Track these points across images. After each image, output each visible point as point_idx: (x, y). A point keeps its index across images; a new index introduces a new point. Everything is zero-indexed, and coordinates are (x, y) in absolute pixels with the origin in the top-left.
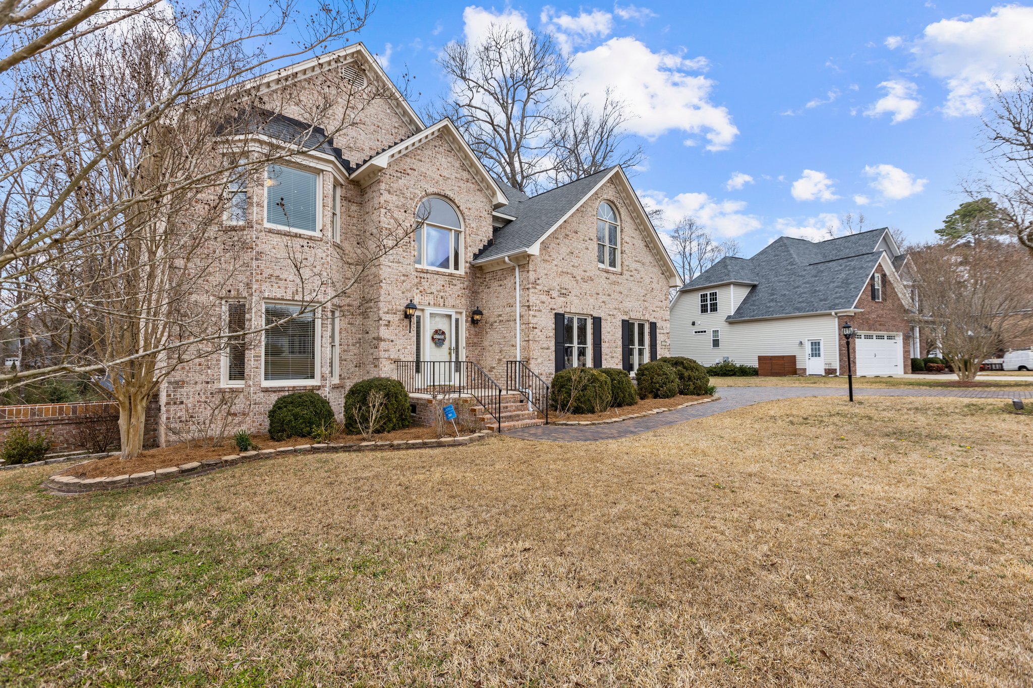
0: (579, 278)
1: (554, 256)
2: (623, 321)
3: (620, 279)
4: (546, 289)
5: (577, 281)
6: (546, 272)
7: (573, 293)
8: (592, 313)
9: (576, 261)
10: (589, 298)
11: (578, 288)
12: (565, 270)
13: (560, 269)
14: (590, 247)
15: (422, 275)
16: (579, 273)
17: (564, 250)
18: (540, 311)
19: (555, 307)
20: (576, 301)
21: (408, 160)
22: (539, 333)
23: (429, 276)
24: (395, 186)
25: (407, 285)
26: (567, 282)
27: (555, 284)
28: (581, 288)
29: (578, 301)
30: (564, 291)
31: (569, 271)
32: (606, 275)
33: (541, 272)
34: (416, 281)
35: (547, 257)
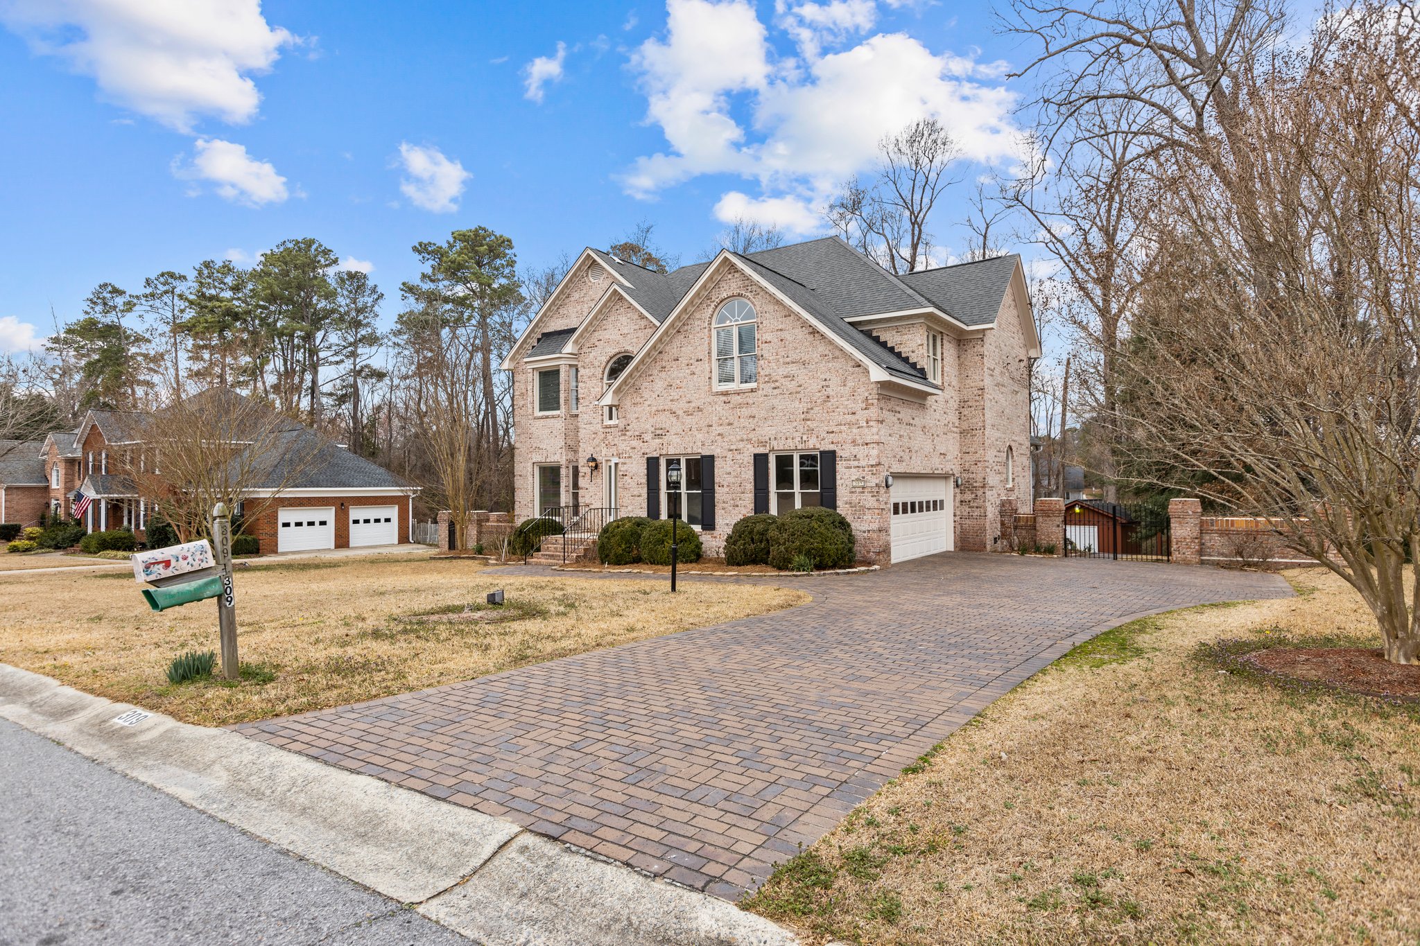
0: (680, 412)
1: (646, 394)
2: (756, 456)
3: (751, 398)
4: (637, 433)
5: (678, 417)
6: (636, 415)
7: (672, 431)
8: (700, 451)
9: (674, 394)
10: (696, 433)
11: (679, 424)
12: (661, 408)
13: (654, 409)
14: (697, 371)
15: (607, 430)
16: (680, 407)
17: (659, 385)
18: (630, 457)
19: (648, 451)
20: (675, 440)
21: (596, 334)
22: (630, 481)
23: (612, 430)
24: (587, 361)
25: (596, 441)
26: (665, 420)
27: (648, 426)
28: (683, 424)
29: (678, 440)
30: (658, 432)
31: (666, 408)
32: (724, 398)
33: (632, 416)
34: (603, 436)
35: (639, 399)
